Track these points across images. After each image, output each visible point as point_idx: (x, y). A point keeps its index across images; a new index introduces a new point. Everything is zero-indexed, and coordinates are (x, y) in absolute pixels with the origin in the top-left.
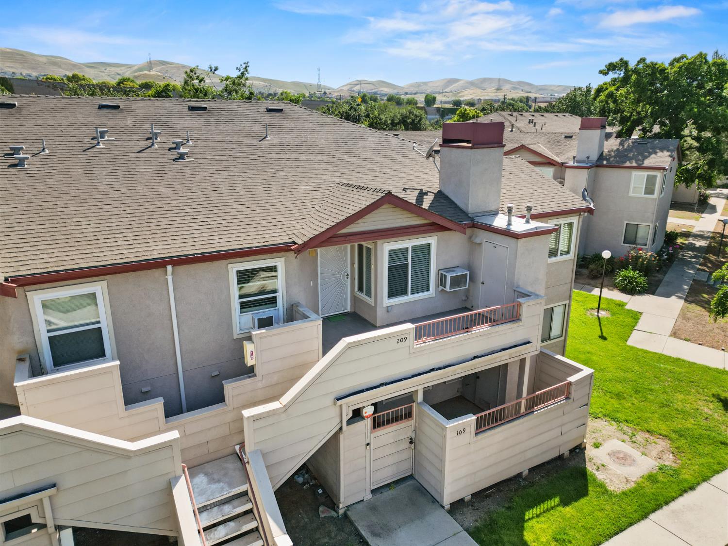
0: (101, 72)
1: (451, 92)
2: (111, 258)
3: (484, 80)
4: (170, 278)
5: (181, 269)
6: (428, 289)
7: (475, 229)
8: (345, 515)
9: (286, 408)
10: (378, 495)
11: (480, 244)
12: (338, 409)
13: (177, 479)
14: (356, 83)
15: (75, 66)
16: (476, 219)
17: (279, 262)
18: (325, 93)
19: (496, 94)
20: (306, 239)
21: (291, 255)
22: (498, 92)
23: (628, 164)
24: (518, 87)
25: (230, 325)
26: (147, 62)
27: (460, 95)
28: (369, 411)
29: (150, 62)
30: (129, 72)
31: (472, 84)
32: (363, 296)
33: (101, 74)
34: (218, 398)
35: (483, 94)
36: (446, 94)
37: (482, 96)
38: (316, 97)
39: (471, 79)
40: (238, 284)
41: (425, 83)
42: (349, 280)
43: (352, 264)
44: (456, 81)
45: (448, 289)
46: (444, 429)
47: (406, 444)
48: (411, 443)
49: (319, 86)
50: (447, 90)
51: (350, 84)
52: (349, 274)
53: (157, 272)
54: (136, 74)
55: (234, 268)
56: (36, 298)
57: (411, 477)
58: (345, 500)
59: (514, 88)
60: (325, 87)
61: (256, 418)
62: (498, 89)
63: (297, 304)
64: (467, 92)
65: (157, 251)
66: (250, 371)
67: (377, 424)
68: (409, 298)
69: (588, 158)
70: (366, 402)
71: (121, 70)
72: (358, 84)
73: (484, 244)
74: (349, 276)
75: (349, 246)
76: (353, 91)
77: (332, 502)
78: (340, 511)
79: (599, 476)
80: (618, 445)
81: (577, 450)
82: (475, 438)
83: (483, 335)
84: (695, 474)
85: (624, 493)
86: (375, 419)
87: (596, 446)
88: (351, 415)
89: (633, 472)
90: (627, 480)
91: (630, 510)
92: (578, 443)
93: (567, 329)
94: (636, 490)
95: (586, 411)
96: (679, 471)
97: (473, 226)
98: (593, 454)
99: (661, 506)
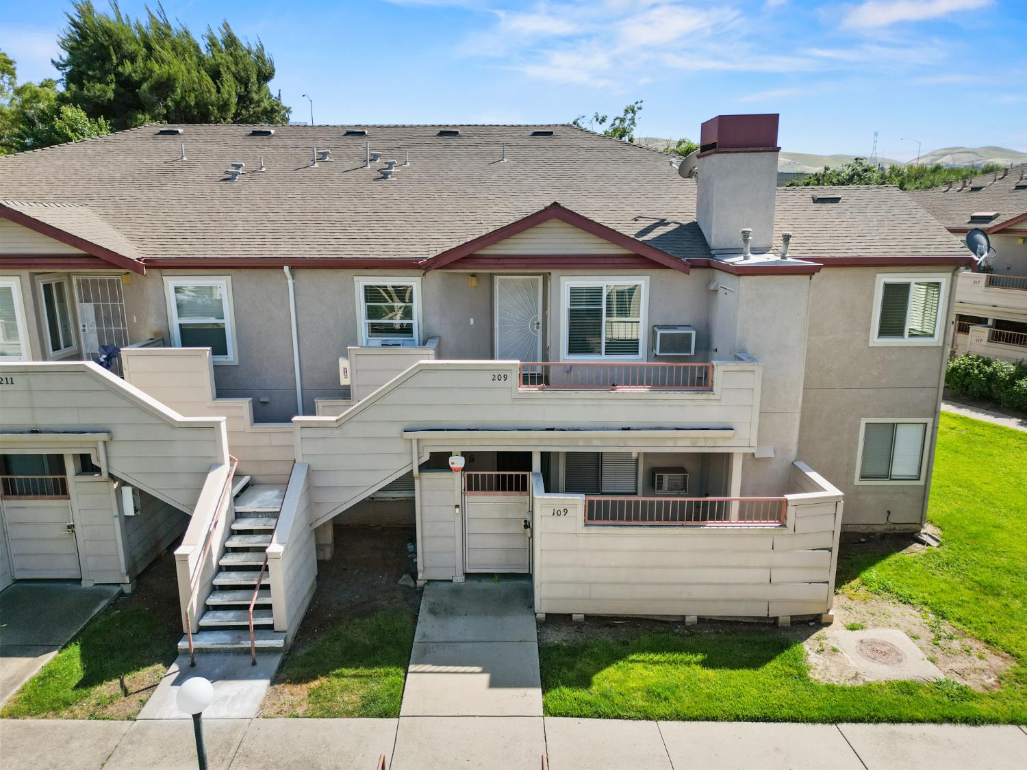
4: (291, 282)
6: (637, 351)
7: (715, 270)
8: (422, 589)
9: (340, 424)
10: (472, 583)
11: (716, 291)
12: (408, 445)
16: (719, 256)
20: (438, 254)
28: (457, 462)
40: (366, 302)
42: (540, 331)
43: (544, 310)
45: (658, 352)
47: (519, 528)
48: (526, 526)
52: (541, 323)
55: (362, 281)
58: (424, 570)
61: (307, 426)
67: (472, 485)
68: (603, 359)
72: (946, 155)
73: (721, 292)
74: (540, 326)
78: (420, 583)
79: (813, 659)
80: (897, 637)
81: (813, 623)
82: (585, 530)
83: (638, 399)
84: (1002, 709)
85: (831, 689)
86: (469, 477)
87: (852, 628)
88: (426, 458)
89: (879, 673)
90: (856, 677)
91: (813, 704)
92: (814, 610)
93: (929, 471)
94: (853, 690)
95: (829, 562)
96: (974, 697)
97: (708, 266)
98: (834, 634)
99: (879, 721)
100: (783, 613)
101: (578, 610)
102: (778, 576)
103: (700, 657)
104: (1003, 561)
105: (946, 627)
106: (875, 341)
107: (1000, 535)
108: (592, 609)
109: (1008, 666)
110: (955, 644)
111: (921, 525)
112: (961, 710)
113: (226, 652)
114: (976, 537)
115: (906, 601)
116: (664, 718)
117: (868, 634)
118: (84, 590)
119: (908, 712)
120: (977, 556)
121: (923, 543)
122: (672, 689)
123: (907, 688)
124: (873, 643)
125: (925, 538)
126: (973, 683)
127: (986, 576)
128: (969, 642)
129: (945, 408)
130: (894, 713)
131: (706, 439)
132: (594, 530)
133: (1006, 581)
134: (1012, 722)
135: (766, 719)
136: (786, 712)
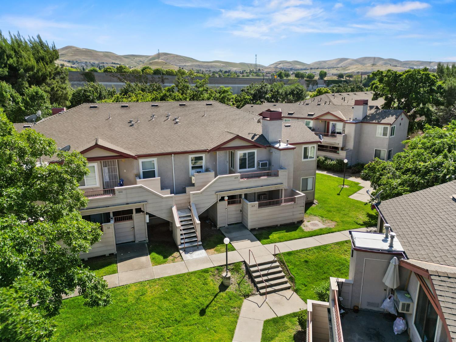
0: (132, 60)
1: (341, 67)
2: (158, 151)
3: (365, 58)
4: (173, 158)
5: (176, 155)
6: (254, 167)
8: (219, 229)
9: (201, 193)
10: (230, 226)
11: (272, 152)
12: (216, 196)
13: (173, 206)
14: (279, 63)
15: (118, 57)
16: (272, 144)
17: (203, 155)
18: (259, 70)
19: (372, 68)
20: (211, 148)
21: (207, 153)
22: (374, 66)
23: (374, 121)
24: (389, 62)
25: (189, 173)
26: (157, 54)
27: (347, 69)
28: (226, 198)
29: (159, 53)
30: (147, 60)
31: (357, 61)
32: (232, 169)
33: (132, 61)
34: (184, 192)
35: (362, 68)
36: (338, 68)
37: (362, 69)
38: (254, 72)
39: (355, 58)
40: (192, 161)
41: (325, 62)
42: (228, 163)
43: (229, 158)
44: (346, 59)
45: (260, 167)
46: (248, 204)
47: (239, 212)
48: (241, 211)
49: (256, 65)
50: (338, 66)
51: (276, 63)
53: (170, 156)
54: (151, 62)
55: (191, 156)
56: (141, 161)
57: (241, 223)
58: (219, 225)
59: (385, 64)
60: (260, 66)
61: (194, 194)
62: (373, 65)
63: (209, 168)
64: (352, 67)
65: (170, 150)
66: (193, 185)
67: (229, 203)
68: (247, 169)
69: (356, 119)
70: (226, 195)
71: (142, 59)
72: (281, 64)
73: (273, 153)
75: (228, 151)
76: (278, 68)
77: (215, 226)
78: (218, 228)
79: (303, 228)
80: (316, 222)
81: (301, 222)
82: (258, 209)
83: (265, 179)
84: (337, 230)
85: (309, 232)
86: (228, 201)
87: (308, 222)
88: (220, 198)
89: (316, 228)
90: (312, 229)
91: (307, 235)
92: (301, 219)
93: (315, 187)
94: (313, 231)
95: (303, 208)
96: (332, 229)
97: (270, 146)
98: (305, 223)
99: (318, 235)
100: (295, 221)
101: (257, 227)
102: (295, 213)
103: (285, 231)
104: (330, 205)
105: (324, 219)
106: (303, 160)
107: (329, 200)
108: (260, 227)
109: (335, 224)
110: (326, 222)
111: (314, 200)
112: (330, 231)
113: (190, 247)
114: (324, 201)
115: (315, 216)
116: (284, 241)
117: (312, 222)
118: (137, 243)
119: (322, 233)
120: (326, 205)
121: (315, 204)
122: (283, 237)
123: (321, 229)
124: (313, 223)
125: (315, 203)
126: (331, 227)
127: (328, 209)
128: (329, 221)
129: (317, 172)
130: (321, 233)
131: (277, 186)
132: (260, 209)
133: (332, 209)
134: (338, 231)
135: (301, 238)
136: (303, 237)
